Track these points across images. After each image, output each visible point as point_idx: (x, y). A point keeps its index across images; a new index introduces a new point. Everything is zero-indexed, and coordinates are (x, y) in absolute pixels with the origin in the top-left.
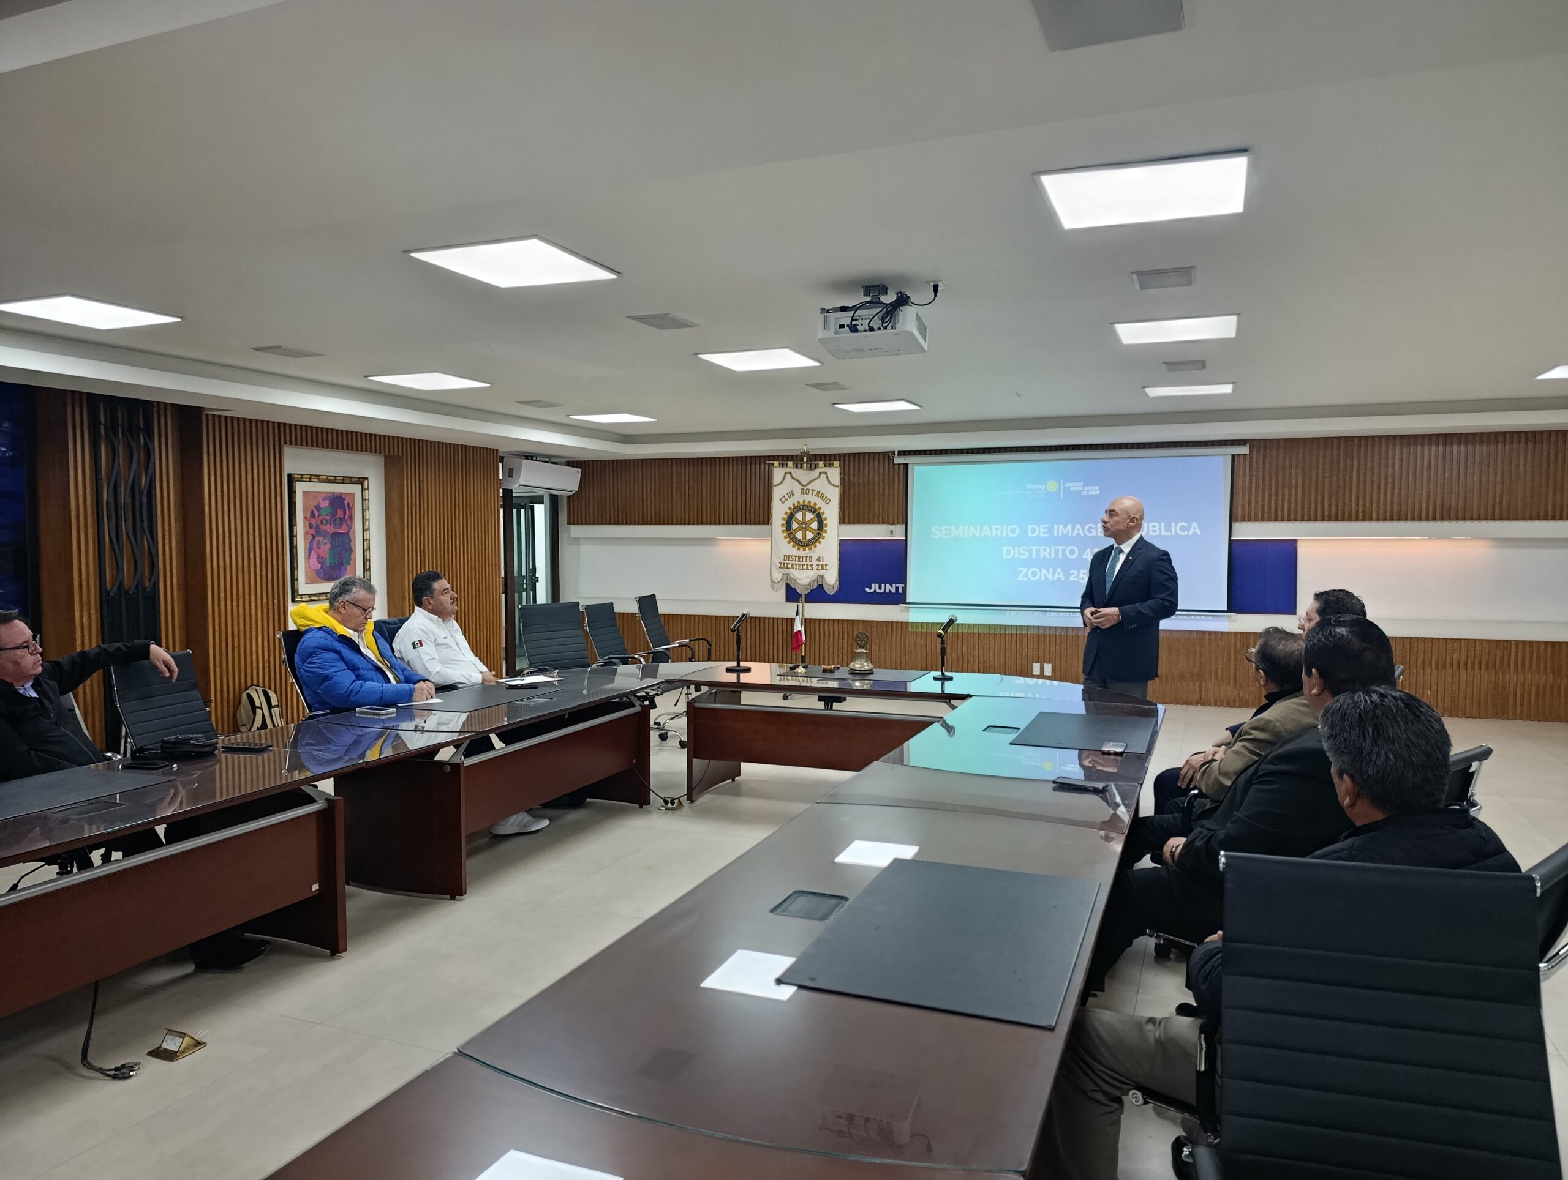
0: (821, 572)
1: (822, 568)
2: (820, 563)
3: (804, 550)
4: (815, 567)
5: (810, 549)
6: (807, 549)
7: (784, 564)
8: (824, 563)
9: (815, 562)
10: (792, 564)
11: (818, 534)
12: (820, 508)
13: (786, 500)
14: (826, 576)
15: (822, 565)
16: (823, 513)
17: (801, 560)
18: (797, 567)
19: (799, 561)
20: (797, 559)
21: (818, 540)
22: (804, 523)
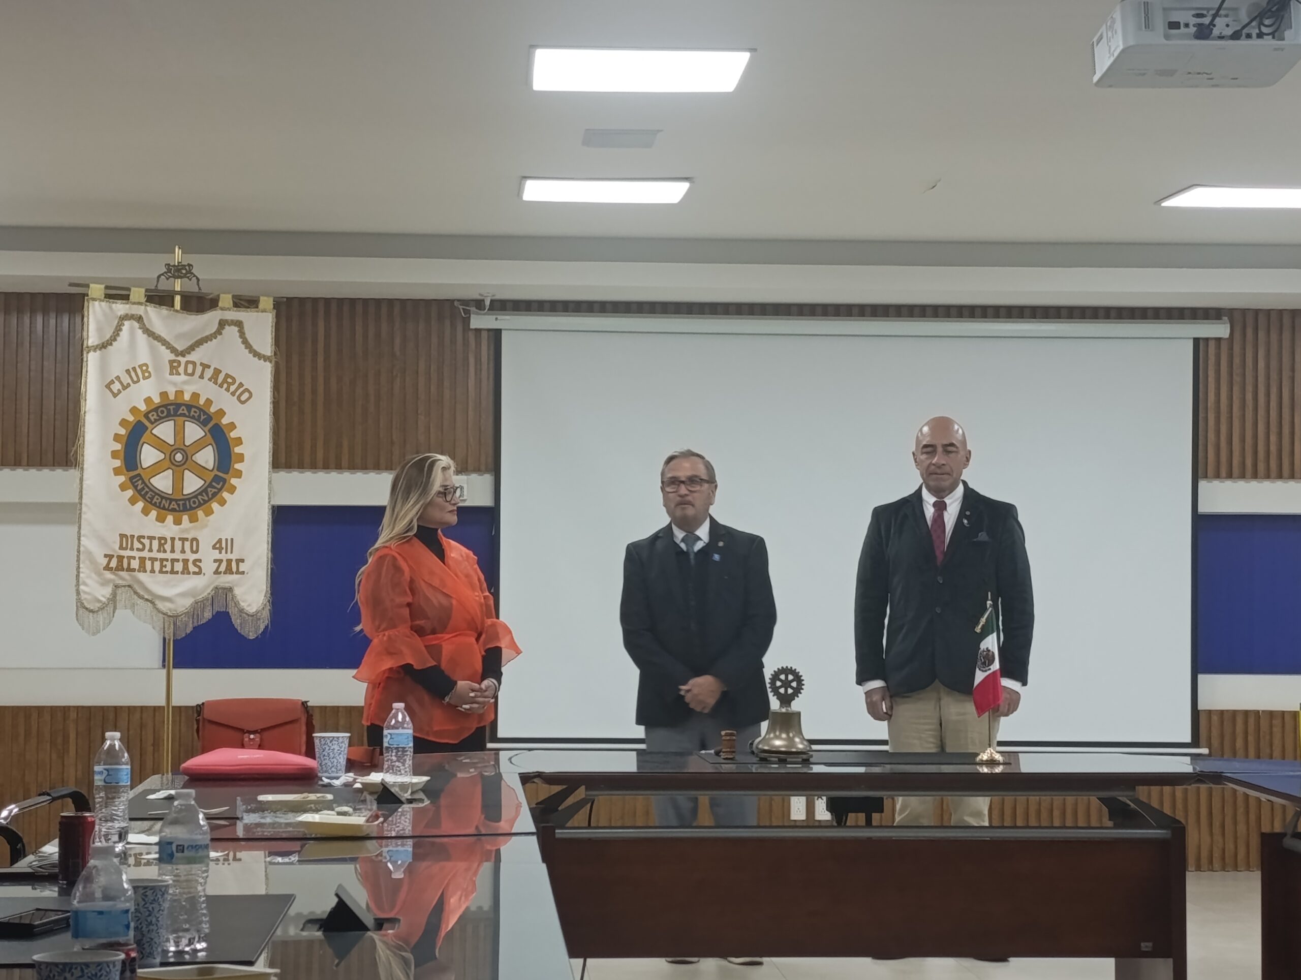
0: (226, 580)
1: (229, 570)
2: (224, 556)
3: (178, 522)
4: (208, 567)
5: (193, 519)
6: (185, 518)
7: (120, 558)
8: (233, 557)
9: (208, 556)
10: (142, 560)
11: (217, 479)
12: (221, 413)
13: (125, 387)
14: (237, 591)
15: (229, 562)
16: (232, 426)
17: (168, 547)
18: (157, 565)
19: (160, 548)
20: (155, 544)
21: (215, 495)
22: (178, 450)
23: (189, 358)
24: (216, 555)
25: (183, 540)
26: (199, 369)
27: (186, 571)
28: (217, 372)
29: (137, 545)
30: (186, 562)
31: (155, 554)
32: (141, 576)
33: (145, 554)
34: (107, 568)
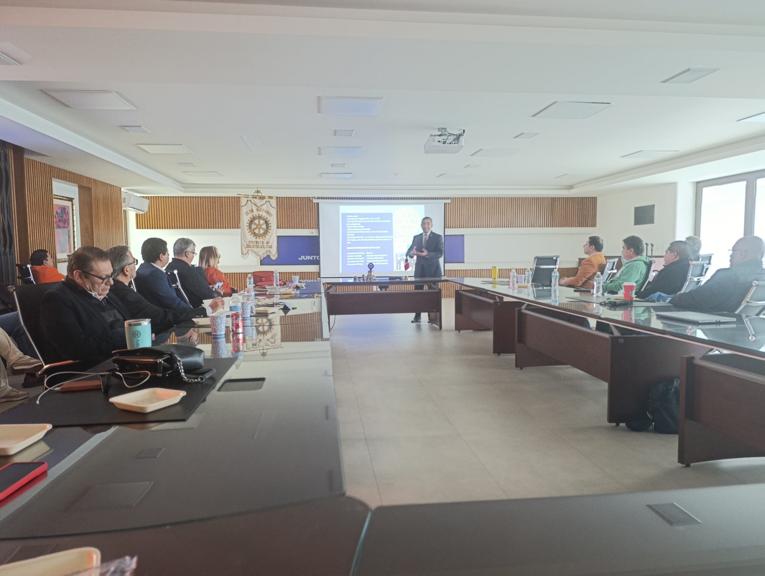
0: (269, 249)
1: (270, 247)
3: (259, 239)
4: (266, 247)
5: (262, 238)
7: (249, 245)
8: (270, 245)
9: (265, 244)
10: (253, 246)
11: (266, 230)
13: (249, 214)
14: (271, 251)
16: (269, 221)
17: (258, 243)
18: (256, 246)
19: (257, 243)
20: (255, 243)
21: (266, 233)
22: (259, 225)
23: (260, 208)
24: (267, 244)
25: (260, 242)
26: (262, 210)
27: (261, 247)
28: (266, 211)
29: (252, 243)
30: (261, 246)
31: (255, 244)
32: (253, 248)
33: (254, 244)
34: (247, 247)
